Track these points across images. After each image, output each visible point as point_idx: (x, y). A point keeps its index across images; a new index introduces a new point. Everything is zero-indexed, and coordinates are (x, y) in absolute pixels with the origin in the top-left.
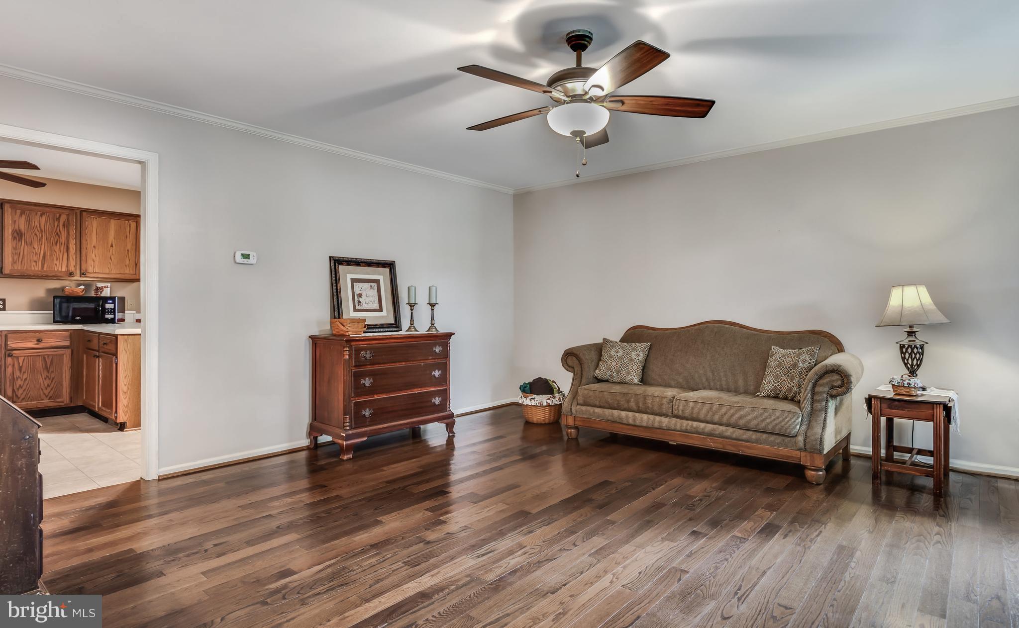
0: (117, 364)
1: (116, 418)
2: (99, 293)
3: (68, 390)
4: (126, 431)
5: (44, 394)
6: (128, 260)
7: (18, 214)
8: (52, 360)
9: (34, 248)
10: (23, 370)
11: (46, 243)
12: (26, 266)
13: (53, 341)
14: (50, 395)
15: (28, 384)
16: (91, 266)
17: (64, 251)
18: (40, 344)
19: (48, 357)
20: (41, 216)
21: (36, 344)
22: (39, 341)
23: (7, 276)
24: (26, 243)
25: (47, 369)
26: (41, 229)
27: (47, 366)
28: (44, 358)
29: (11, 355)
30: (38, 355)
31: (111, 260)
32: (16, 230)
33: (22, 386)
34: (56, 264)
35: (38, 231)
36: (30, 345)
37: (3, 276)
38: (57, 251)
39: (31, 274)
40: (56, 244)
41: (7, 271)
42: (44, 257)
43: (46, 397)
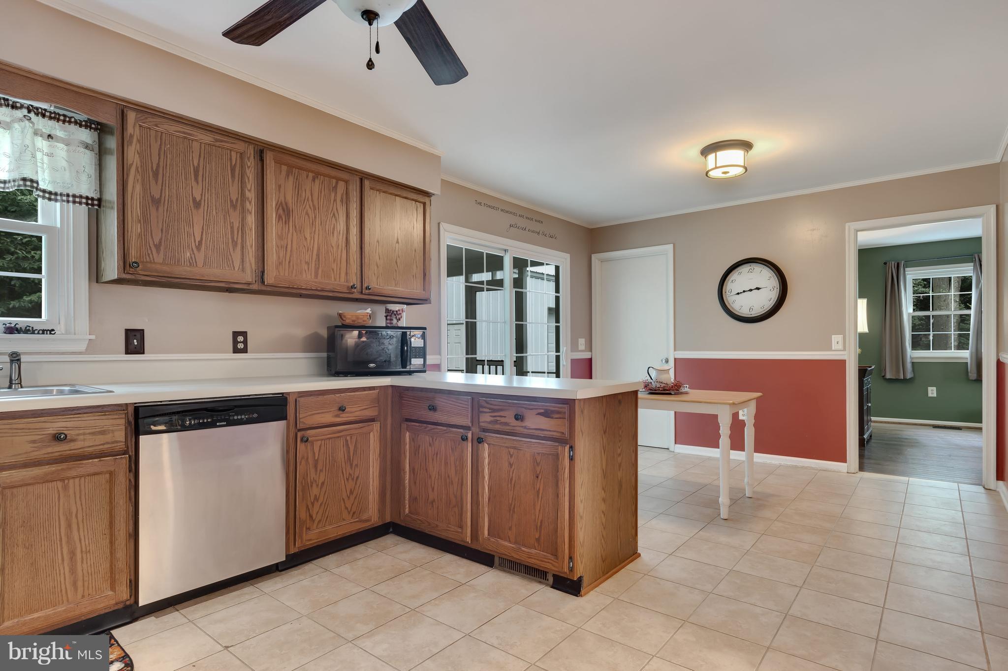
0: (572, 460)
1: (572, 569)
2: (395, 321)
3: (377, 497)
4: (585, 595)
5: (346, 508)
6: (415, 267)
7: (284, 173)
8: (355, 446)
9: (306, 239)
10: (319, 467)
11: (321, 230)
12: (294, 272)
13: (358, 410)
14: (354, 509)
15: (326, 491)
16: (375, 274)
17: (342, 246)
18: (341, 416)
19: (351, 438)
20: (314, 180)
21: (337, 416)
22: (342, 409)
23: (269, 289)
24: (295, 227)
25: (350, 461)
26: (314, 205)
27: (350, 457)
28: (347, 441)
29: (305, 440)
30: (338, 437)
31: (396, 266)
32: (281, 203)
33: (317, 497)
34: (333, 270)
35: (310, 208)
36: (328, 418)
37: (264, 288)
38: (334, 246)
39: (302, 286)
40: (333, 233)
41: (269, 279)
42: (318, 255)
43: (349, 513)
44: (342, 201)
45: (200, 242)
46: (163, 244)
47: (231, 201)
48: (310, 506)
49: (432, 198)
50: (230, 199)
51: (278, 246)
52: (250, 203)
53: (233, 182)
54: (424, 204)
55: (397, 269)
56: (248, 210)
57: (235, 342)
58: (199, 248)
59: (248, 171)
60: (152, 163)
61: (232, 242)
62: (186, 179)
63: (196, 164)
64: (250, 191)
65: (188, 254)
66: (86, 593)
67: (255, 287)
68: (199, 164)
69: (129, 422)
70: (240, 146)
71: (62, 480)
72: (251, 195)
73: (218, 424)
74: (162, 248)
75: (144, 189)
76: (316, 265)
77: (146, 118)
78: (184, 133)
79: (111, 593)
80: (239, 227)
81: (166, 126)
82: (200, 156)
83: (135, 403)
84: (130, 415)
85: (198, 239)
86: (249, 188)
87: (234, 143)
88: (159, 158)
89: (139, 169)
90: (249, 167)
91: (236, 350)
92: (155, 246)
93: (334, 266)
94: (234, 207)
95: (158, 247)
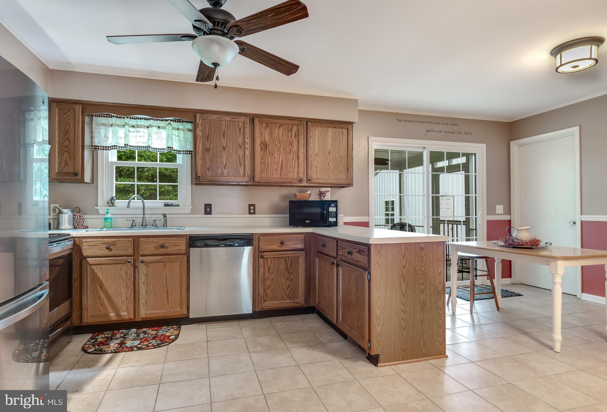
0: (370, 281)
1: (370, 348)
2: (323, 197)
3: (303, 291)
4: (381, 366)
5: (286, 294)
6: (341, 166)
7: (264, 127)
8: (291, 262)
9: (275, 158)
10: (271, 271)
11: (283, 152)
12: (269, 174)
13: (292, 244)
14: (290, 295)
15: (274, 284)
16: (315, 172)
17: (295, 159)
18: (282, 246)
19: (288, 259)
20: (279, 128)
21: (280, 246)
22: (282, 243)
23: (257, 184)
24: (270, 153)
25: (288, 270)
26: (279, 140)
27: (288, 268)
28: (286, 260)
29: (262, 257)
30: (281, 257)
31: (329, 167)
32: (263, 141)
33: (270, 286)
34: (290, 172)
35: (278, 142)
36: (276, 247)
37: (254, 184)
38: (290, 159)
39: (273, 181)
40: (290, 153)
41: (257, 179)
42: (282, 165)
43: (288, 297)
44: (295, 136)
45: (226, 165)
46: (210, 168)
47: (239, 145)
48: (266, 290)
49: (354, 125)
50: (239, 143)
51: (261, 163)
52: (247, 144)
53: (240, 136)
54: (348, 129)
55: (329, 168)
56: (246, 148)
57: (250, 209)
58: (225, 168)
59: (246, 130)
60: (206, 134)
61: (239, 163)
62: (220, 138)
63: (224, 131)
64: (247, 139)
65: (221, 171)
66: (172, 308)
67: (250, 183)
68: (225, 131)
69: (187, 242)
70: (243, 119)
71: (164, 262)
72: (248, 140)
73: (221, 246)
74: (210, 169)
75: (203, 145)
76: (280, 170)
77: (204, 115)
78: (219, 118)
79: (180, 309)
80: (242, 156)
81: (211, 117)
82: (225, 127)
83: (190, 235)
84: (188, 239)
85: (225, 164)
86: (247, 137)
87: (240, 118)
88: (209, 131)
89: (201, 137)
90: (247, 128)
91: (250, 213)
92: (207, 168)
93: (291, 170)
94: (240, 147)
95: (208, 169)
